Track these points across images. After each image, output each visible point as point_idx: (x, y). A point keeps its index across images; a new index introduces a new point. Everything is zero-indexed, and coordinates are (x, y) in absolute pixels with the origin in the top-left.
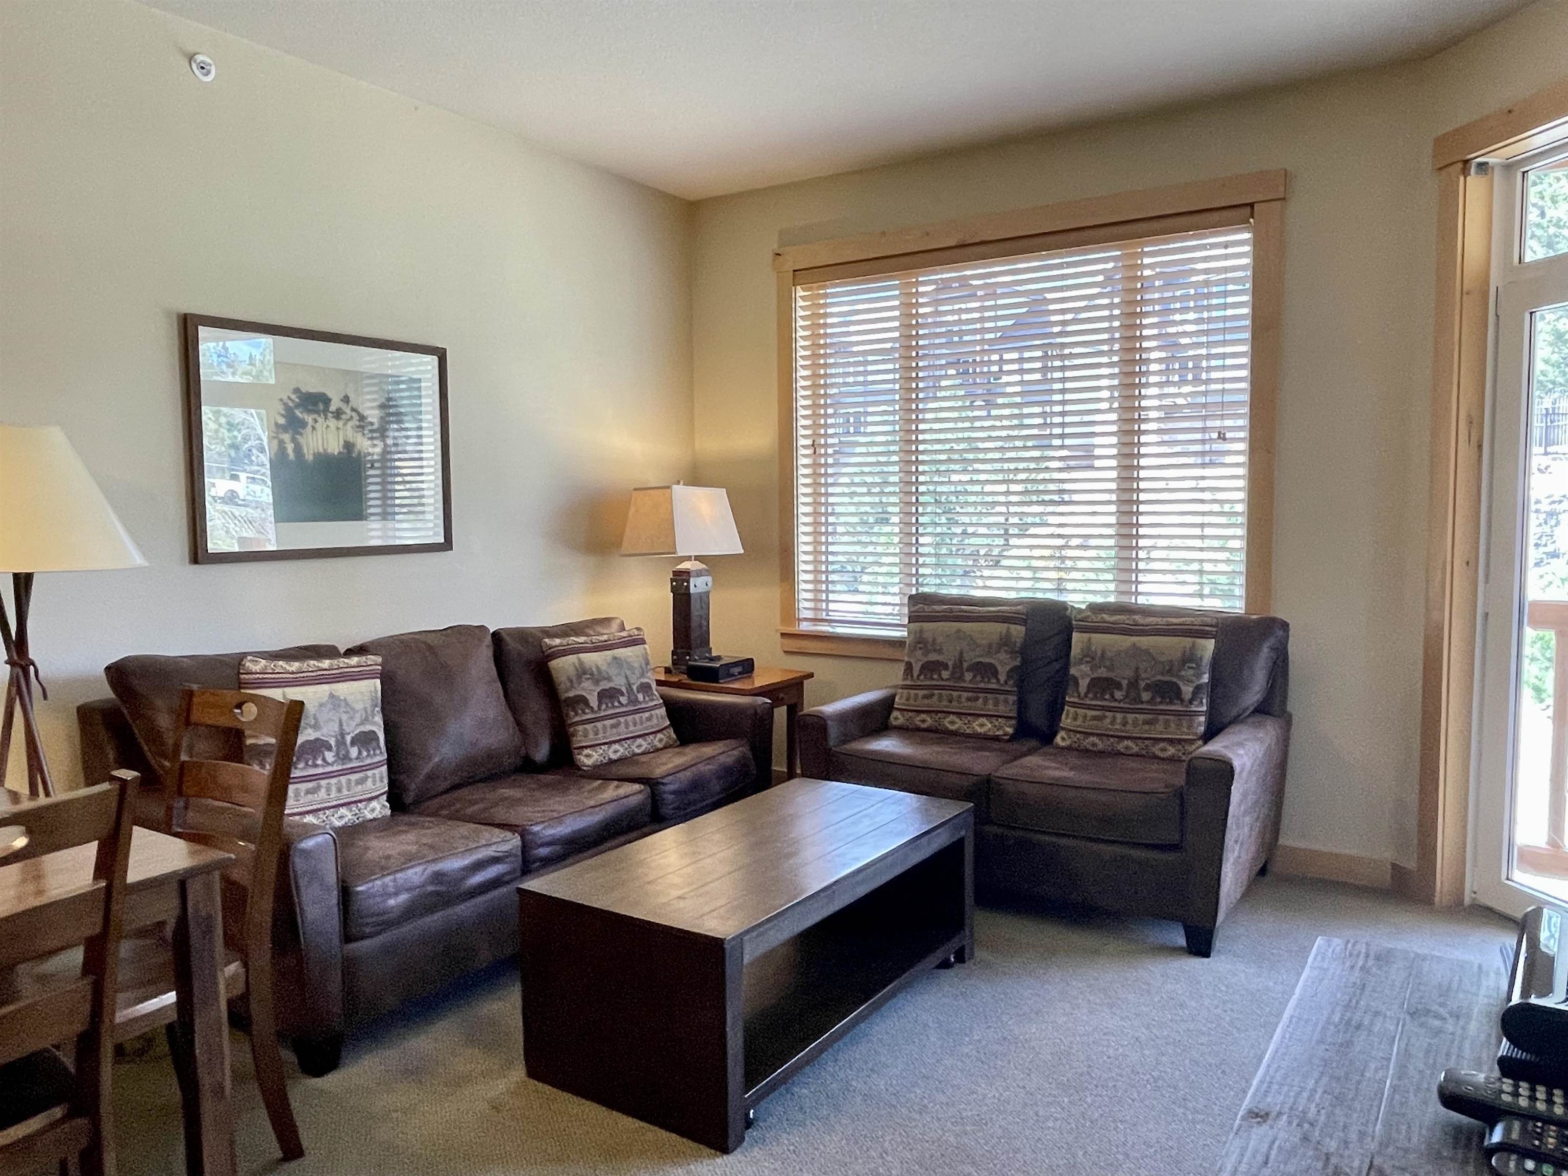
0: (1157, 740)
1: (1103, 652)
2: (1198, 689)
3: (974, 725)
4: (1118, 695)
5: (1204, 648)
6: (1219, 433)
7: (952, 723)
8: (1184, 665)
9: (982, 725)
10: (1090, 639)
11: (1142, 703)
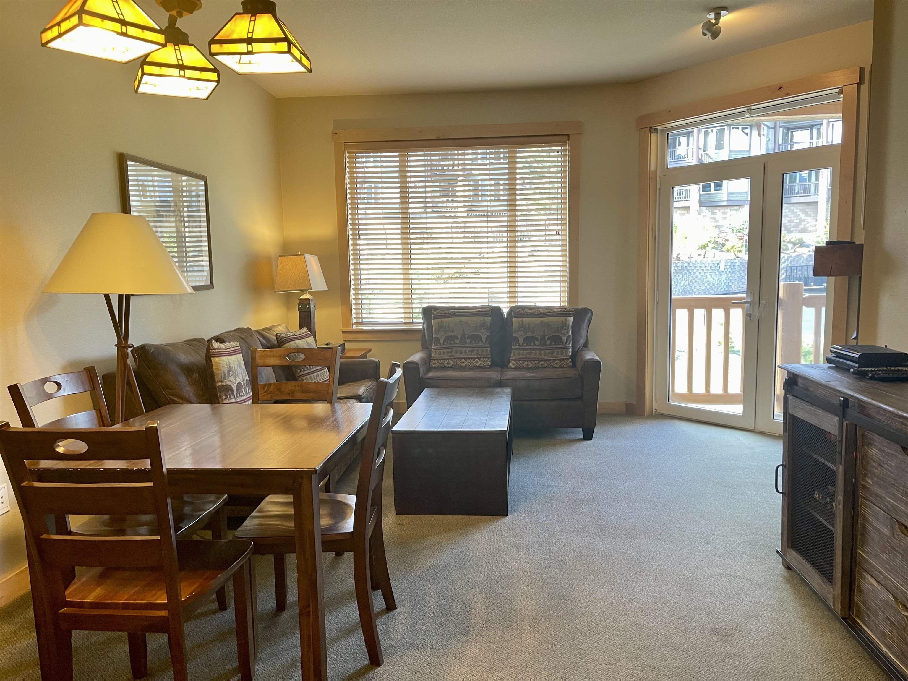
0: (554, 360)
1: (529, 326)
2: (568, 337)
3: (473, 362)
4: (537, 343)
5: (570, 321)
6: (557, 232)
7: (463, 362)
8: (563, 328)
9: (477, 362)
10: (522, 321)
11: (547, 345)
